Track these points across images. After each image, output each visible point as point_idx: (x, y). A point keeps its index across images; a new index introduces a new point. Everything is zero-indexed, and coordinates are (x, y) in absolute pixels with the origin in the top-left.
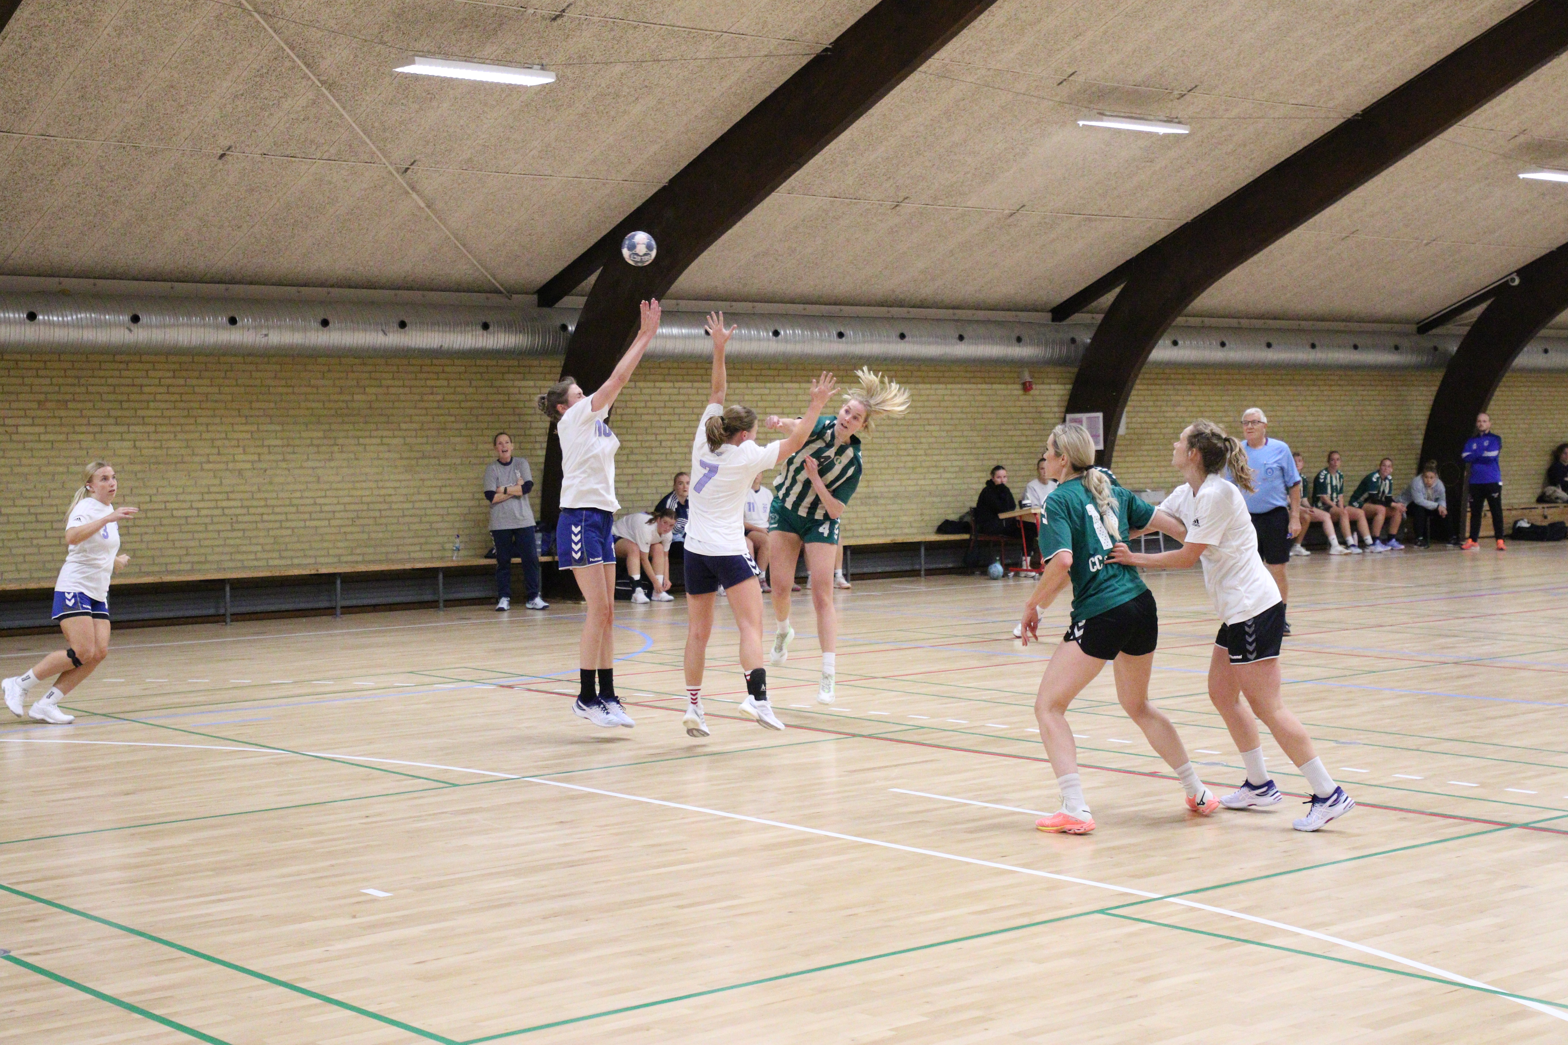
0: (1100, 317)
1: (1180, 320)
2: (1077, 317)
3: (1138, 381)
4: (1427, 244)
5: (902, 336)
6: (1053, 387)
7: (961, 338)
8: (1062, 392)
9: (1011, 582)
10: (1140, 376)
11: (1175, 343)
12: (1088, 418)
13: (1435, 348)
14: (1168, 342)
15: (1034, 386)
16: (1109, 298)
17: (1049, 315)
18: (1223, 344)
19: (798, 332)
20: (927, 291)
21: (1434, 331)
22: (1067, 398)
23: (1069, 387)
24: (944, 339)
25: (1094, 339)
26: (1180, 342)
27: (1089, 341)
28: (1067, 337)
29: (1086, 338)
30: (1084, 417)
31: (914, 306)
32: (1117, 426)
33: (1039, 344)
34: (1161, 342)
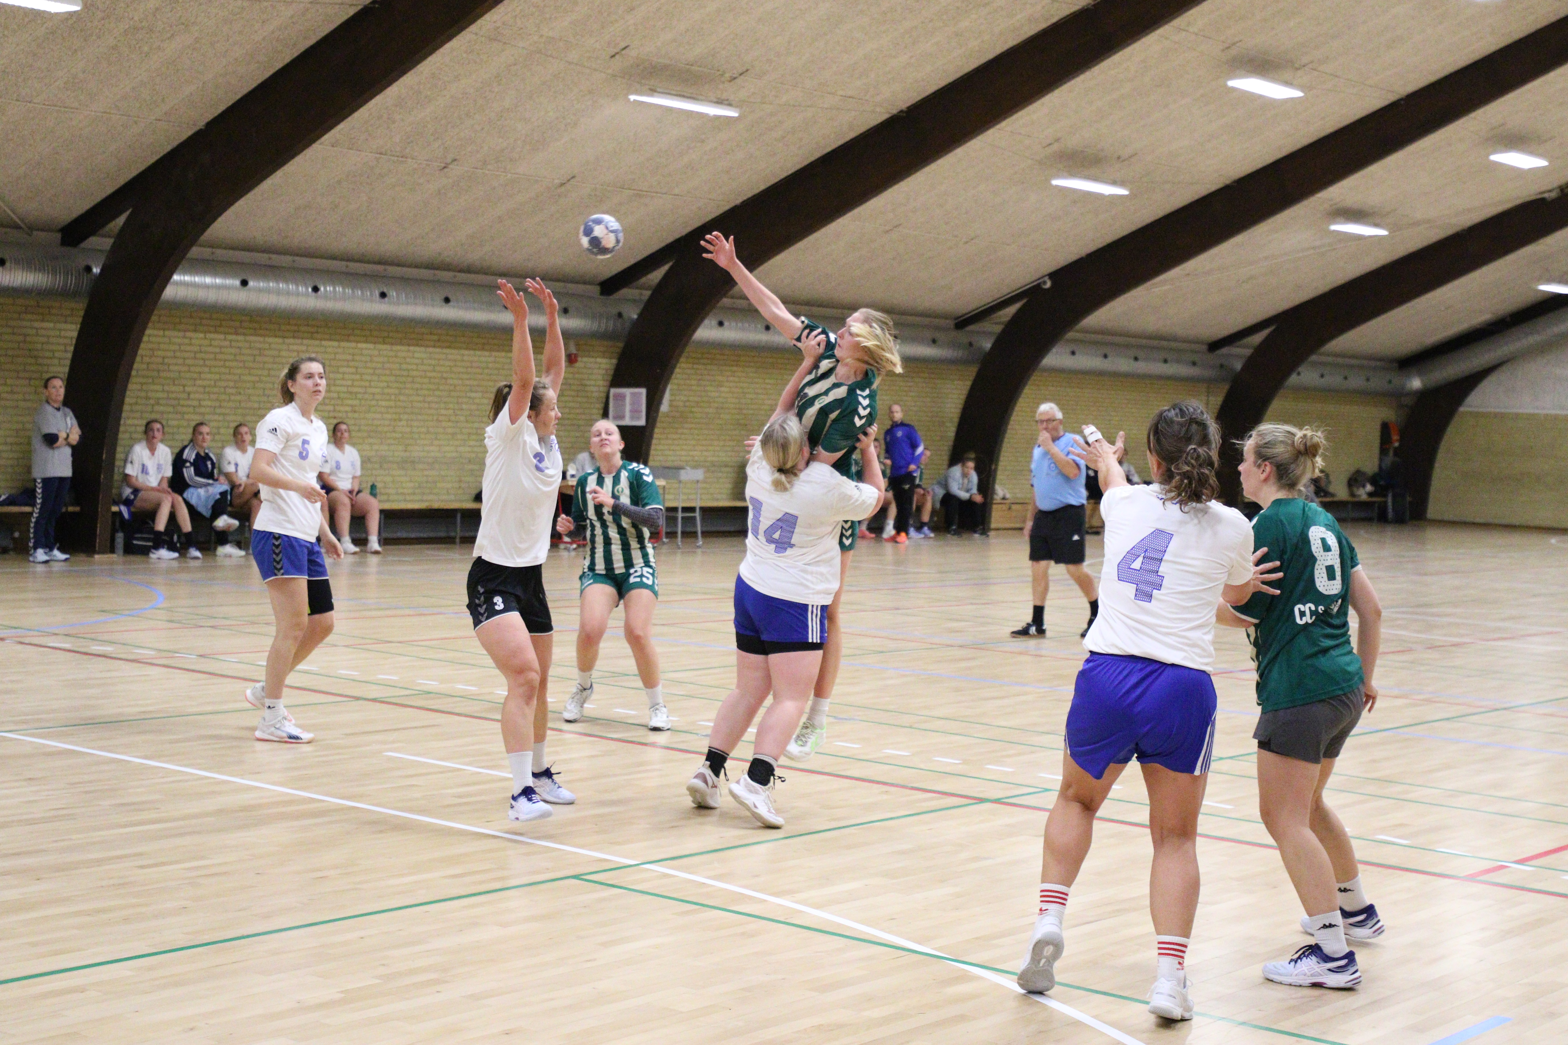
0: (648, 293)
1: (726, 301)
2: (626, 292)
3: (682, 359)
4: (966, 243)
5: (447, 300)
6: (599, 360)
8: (608, 366)
10: (685, 354)
11: (721, 324)
12: (632, 394)
13: (971, 344)
14: (714, 322)
15: (579, 359)
16: (656, 276)
17: (597, 289)
19: (339, 289)
20: (474, 256)
21: (971, 327)
22: (612, 372)
23: (614, 361)
24: (490, 306)
25: (640, 315)
26: (726, 324)
27: (635, 317)
28: (614, 311)
29: (633, 314)
30: (628, 392)
31: (461, 271)
32: (660, 403)
33: (585, 316)
34: (706, 322)
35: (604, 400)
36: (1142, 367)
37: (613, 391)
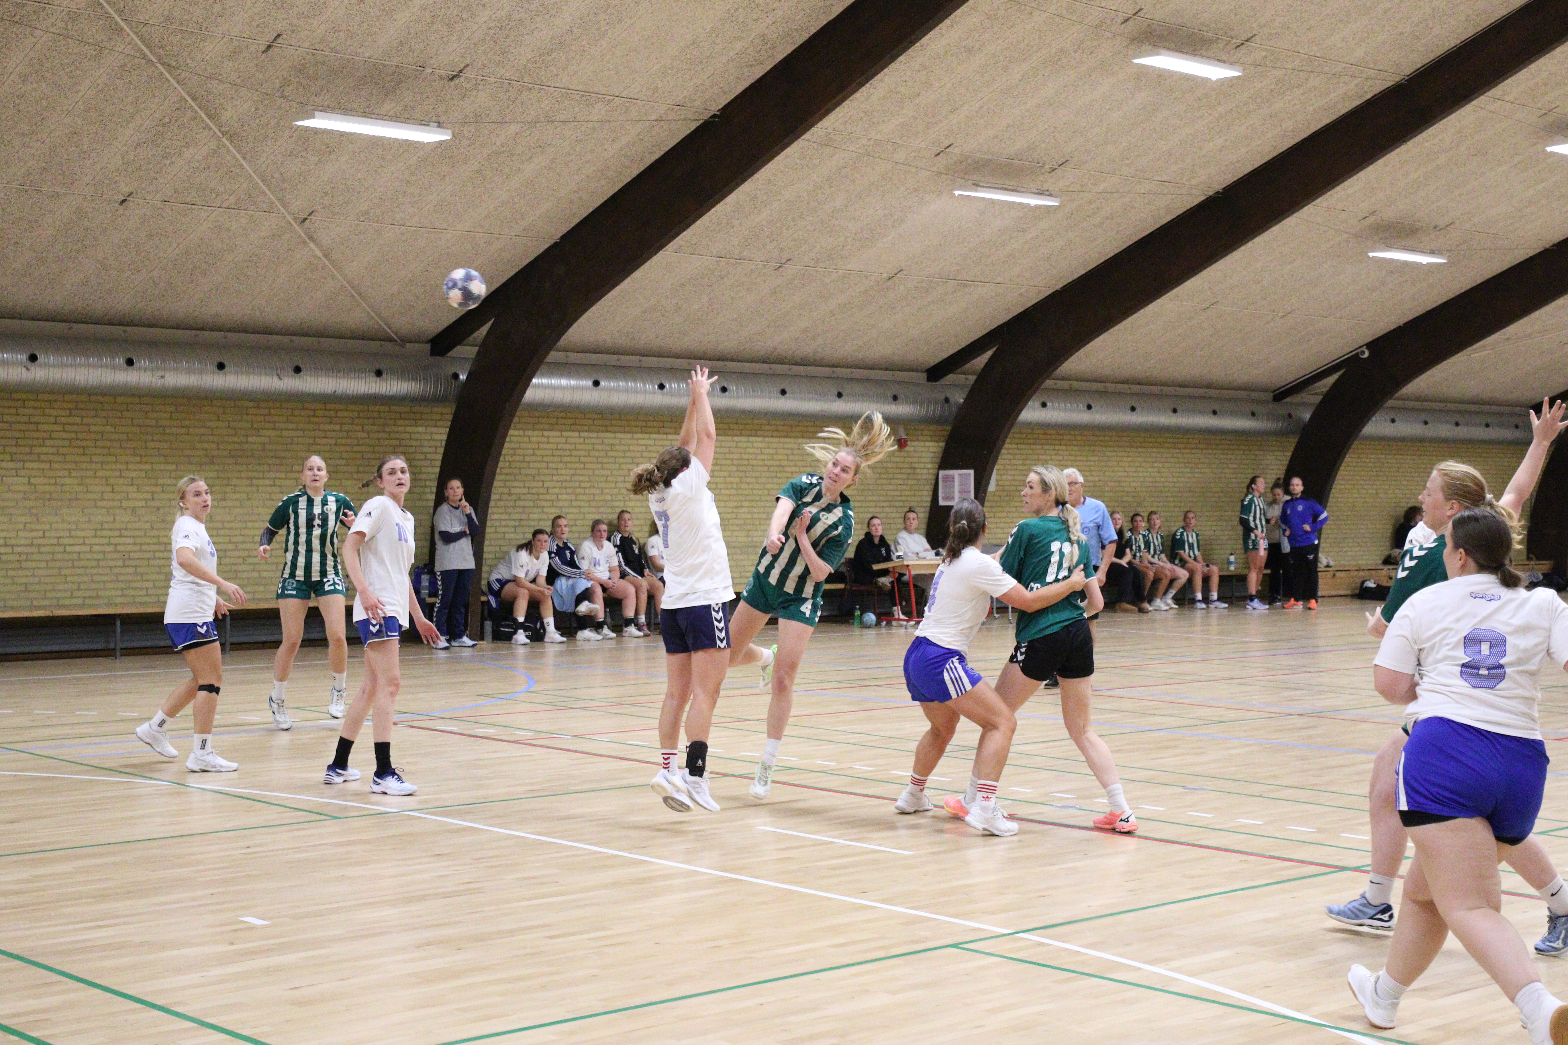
0: (972, 378)
1: (1048, 383)
2: (950, 378)
3: (1008, 440)
4: (1283, 317)
5: (783, 392)
6: (928, 444)
7: (840, 395)
8: (936, 450)
9: (883, 631)
10: (1010, 435)
11: (1044, 405)
12: (961, 475)
13: (1290, 416)
14: (1037, 404)
15: (909, 443)
16: (981, 361)
17: (924, 375)
18: (1089, 407)
20: (808, 349)
21: (1288, 400)
22: (940, 455)
23: (942, 444)
24: (823, 396)
25: (966, 400)
26: (1049, 404)
27: (962, 401)
28: (942, 397)
29: (959, 398)
30: (956, 473)
31: (796, 364)
32: (987, 483)
33: (914, 402)
34: (1030, 403)
35: (933, 482)
36: (1462, 432)
37: (942, 473)
